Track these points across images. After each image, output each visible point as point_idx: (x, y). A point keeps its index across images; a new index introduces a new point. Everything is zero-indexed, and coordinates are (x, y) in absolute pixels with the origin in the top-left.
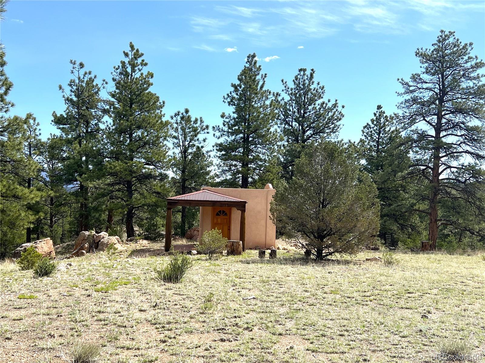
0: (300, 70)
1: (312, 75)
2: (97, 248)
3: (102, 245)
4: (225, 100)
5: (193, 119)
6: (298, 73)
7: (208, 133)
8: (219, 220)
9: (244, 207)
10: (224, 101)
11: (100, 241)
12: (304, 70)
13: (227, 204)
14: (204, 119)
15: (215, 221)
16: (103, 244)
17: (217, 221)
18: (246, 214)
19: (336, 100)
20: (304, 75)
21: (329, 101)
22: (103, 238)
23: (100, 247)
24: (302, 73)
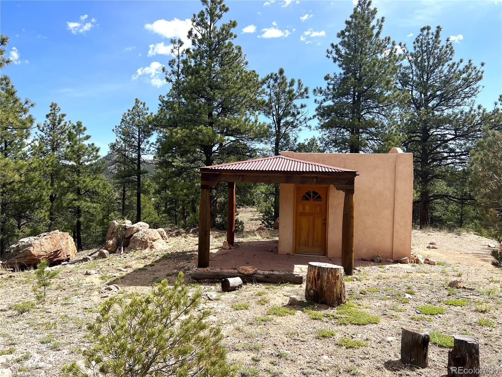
0: (423, 30)
1: (438, 32)
2: (126, 245)
3: (134, 242)
4: (329, 55)
5: (288, 81)
6: (420, 33)
7: (307, 97)
8: (307, 208)
9: (352, 183)
10: (327, 56)
11: (132, 235)
12: (428, 28)
13: (316, 178)
14: (303, 82)
15: (301, 209)
16: (136, 240)
17: (304, 209)
18: (356, 197)
19: (470, 61)
20: (428, 34)
21: (461, 61)
22: (138, 231)
23: (131, 245)
24: (425, 32)
